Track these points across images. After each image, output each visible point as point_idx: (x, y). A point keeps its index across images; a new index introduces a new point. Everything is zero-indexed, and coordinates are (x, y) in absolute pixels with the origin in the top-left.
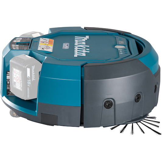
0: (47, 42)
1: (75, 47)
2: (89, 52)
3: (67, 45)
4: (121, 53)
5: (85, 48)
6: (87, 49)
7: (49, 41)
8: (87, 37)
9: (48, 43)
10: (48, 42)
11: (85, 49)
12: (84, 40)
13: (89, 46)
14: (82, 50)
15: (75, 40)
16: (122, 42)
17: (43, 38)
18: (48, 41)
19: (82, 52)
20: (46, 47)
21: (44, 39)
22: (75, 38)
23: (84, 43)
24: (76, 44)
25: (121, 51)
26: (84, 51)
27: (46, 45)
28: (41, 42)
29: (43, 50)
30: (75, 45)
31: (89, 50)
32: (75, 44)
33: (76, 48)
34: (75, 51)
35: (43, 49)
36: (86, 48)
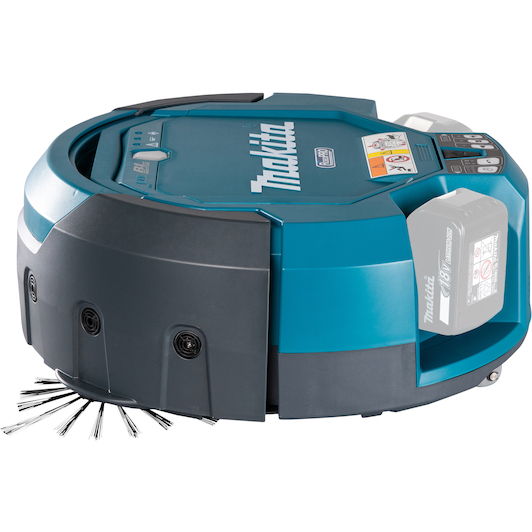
0: (388, 160)
1: (295, 151)
2: (251, 135)
3: (320, 159)
4: (153, 133)
5: (264, 148)
6: (257, 142)
7: (384, 165)
8: (256, 187)
9: (385, 158)
10: (386, 163)
11: (263, 143)
12: (268, 175)
13: (252, 152)
14: (271, 141)
15: (297, 175)
16: (139, 171)
17: (407, 172)
18: (388, 168)
19: (271, 134)
20: (386, 144)
21: (403, 172)
22: (298, 182)
23: (267, 163)
24: (293, 161)
25: (153, 139)
26: (264, 137)
27: (386, 150)
28: (408, 159)
29: (391, 134)
30: (296, 158)
31: (252, 142)
32: (296, 163)
33: (291, 146)
34: (294, 138)
35: (392, 137)
36: (258, 148)
